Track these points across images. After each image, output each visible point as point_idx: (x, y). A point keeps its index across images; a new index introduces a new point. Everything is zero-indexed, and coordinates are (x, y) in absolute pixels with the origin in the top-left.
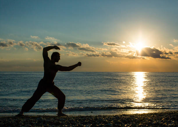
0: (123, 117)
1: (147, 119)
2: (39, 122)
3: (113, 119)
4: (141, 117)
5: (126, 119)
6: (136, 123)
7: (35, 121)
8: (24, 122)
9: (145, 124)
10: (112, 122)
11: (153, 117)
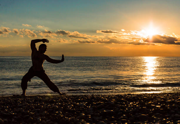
0: (128, 96)
1: (159, 98)
2: (36, 101)
3: (114, 98)
4: (151, 96)
5: (131, 97)
6: (145, 101)
7: (32, 100)
8: (22, 101)
9: (156, 102)
10: (113, 101)
11: (167, 96)
